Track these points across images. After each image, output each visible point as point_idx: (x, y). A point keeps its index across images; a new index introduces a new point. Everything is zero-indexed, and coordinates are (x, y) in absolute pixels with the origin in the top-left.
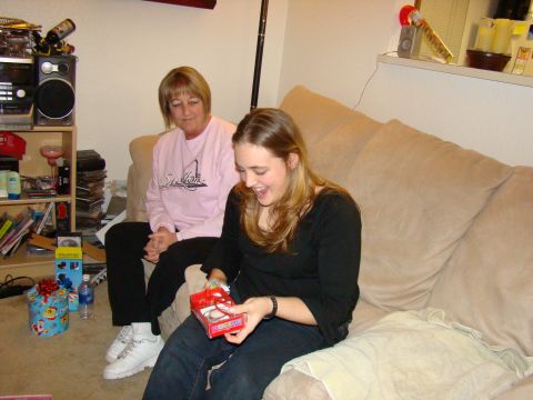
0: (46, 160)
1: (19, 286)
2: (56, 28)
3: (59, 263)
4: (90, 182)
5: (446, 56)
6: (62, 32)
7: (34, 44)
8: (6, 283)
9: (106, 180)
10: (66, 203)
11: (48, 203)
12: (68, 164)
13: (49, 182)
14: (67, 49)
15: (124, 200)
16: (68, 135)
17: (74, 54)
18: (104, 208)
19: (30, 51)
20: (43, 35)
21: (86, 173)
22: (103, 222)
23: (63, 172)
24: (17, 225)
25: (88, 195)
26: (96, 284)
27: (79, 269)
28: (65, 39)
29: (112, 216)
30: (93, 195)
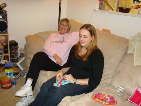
3: (6, 73)
4: (14, 49)
5: (112, 9)
6: (2, 7)
9: (18, 48)
10: (7, 56)
11: (2, 56)
12: (7, 45)
13: (2, 50)
14: (4, 12)
15: (24, 54)
16: (7, 36)
17: (7, 13)
18: (19, 56)
21: (12, 47)
22: (18, 60)
23: (6, 47)
25: (13, 53)
26: (17, 78)
27: (12, 74)
28: (4, 9)
29: (21, 58)
30: (15, 53)
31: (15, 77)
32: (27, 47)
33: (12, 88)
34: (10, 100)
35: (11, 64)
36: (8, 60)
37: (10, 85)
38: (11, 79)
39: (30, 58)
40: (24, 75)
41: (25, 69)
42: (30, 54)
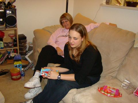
0: (10, 37)
1: (5, 72)
2: (10, 1)
3: (15, 66)
4: (23, 43)
5: (120, 4)
6: (12, 2)
7: (4, 6)
8: (1, 72)
9: (27, 42)
10: (16, 49)
12: (16, 38)
13: (11, 44)
14: (14, 7)
15: (32, 47)
16: (16, 31)
17: (16, 8)
18: (27, 49)
19: (3, 8)
20: (6, 3)
21: (21, 40)
22: (27, 53)
23: (15, 41)
24: (4, 55)
25: (22, 46)
26: (26, 70)
27: (21, 67)
28: (13, 4)
29: (29, 52)
30: (24, 46)
31: (24, 69)
32: (35, 40)
33: (20, 79)
34: (19, 91)
35: (20, 56)
36: (17, 53)
37: (19, 76)
38: (20, 71)
39: (38, 51)
40: (32, 67)
41: (33, 61)
42: (38, 47)
